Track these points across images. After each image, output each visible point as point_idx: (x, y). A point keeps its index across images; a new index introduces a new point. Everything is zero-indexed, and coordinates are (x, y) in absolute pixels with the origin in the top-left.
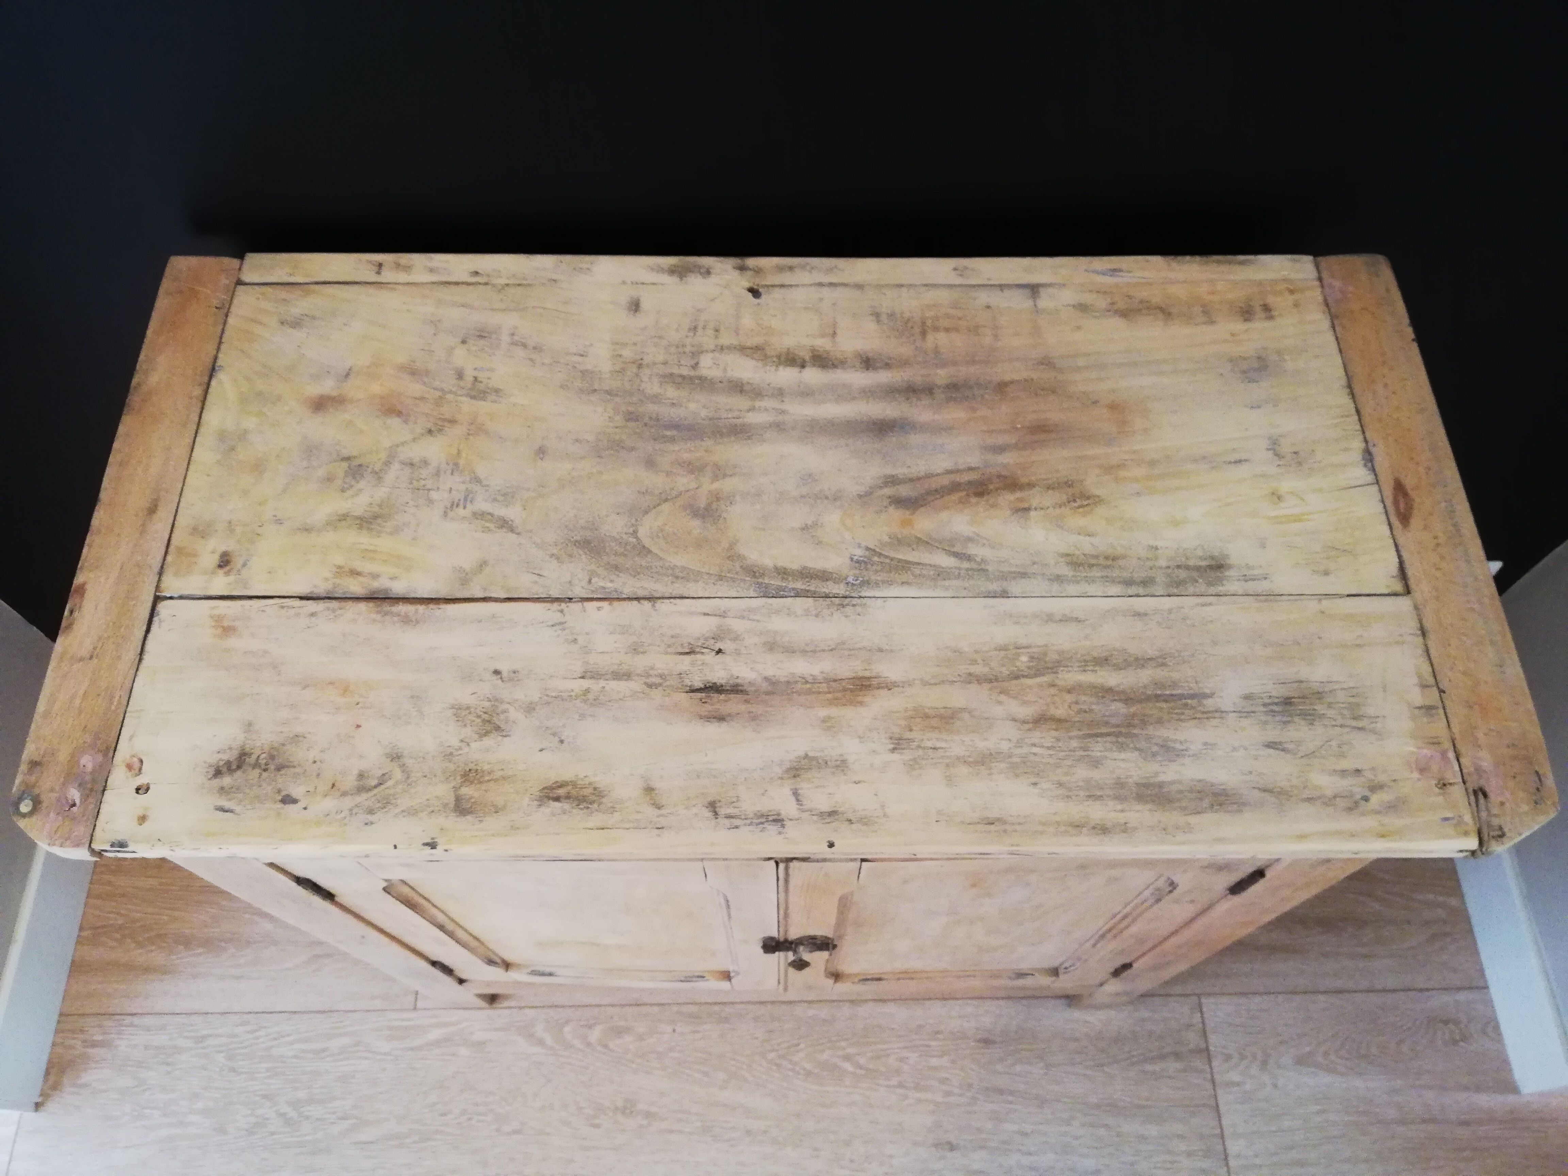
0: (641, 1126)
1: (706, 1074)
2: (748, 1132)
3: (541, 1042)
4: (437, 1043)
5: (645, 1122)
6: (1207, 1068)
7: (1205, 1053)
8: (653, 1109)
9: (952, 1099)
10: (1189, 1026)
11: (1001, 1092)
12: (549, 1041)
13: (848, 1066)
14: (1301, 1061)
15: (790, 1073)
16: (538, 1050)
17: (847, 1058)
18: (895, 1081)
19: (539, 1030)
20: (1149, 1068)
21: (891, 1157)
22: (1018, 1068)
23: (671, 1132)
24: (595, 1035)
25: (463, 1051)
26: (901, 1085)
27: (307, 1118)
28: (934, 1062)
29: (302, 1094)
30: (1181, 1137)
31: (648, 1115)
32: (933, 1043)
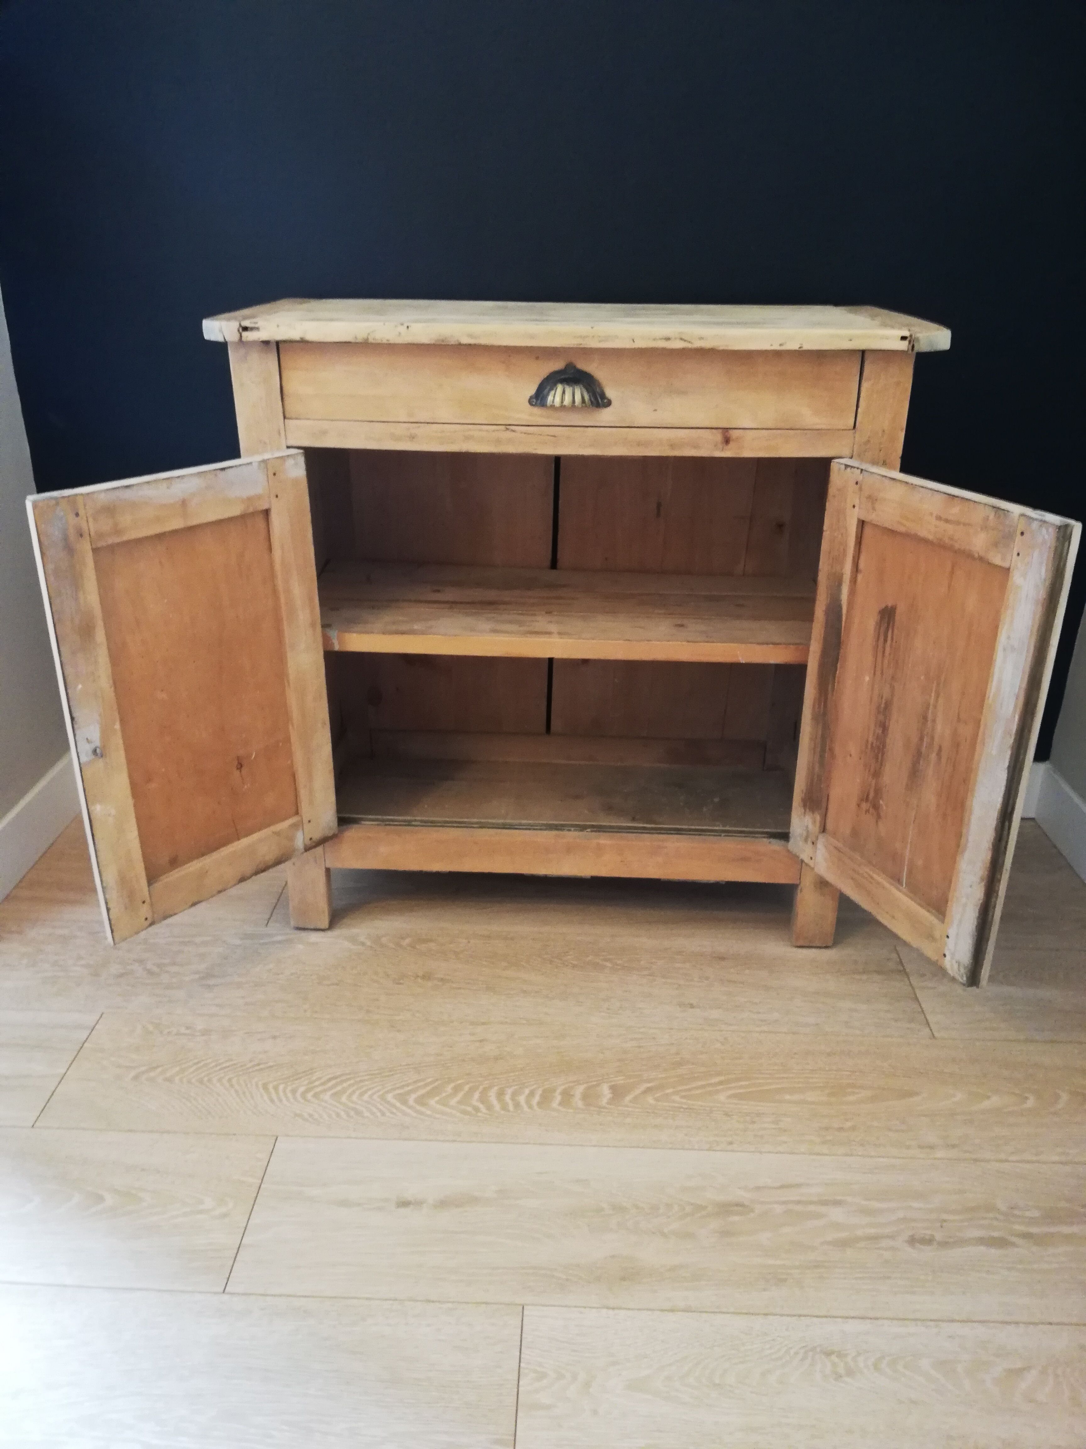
0: (436, 985)
1: (492, 963)
3: (362, 944)
5: (440, 983)
6: (905, 979)
7: (903, 972)
8: (447, 978)
9: (693, 983)
11: (734, 982)
12: (369, 944)
13: (608, 964)
15: (561, 965)
18: (646, 972)
21: (642, 1008)
22: (747, 972)
23: (460, 988)
26: (650, 975)
27: (167, 972)
29: (166, 961)
30: (887, 1011)
31: (442, 980)
32: (678, 957)
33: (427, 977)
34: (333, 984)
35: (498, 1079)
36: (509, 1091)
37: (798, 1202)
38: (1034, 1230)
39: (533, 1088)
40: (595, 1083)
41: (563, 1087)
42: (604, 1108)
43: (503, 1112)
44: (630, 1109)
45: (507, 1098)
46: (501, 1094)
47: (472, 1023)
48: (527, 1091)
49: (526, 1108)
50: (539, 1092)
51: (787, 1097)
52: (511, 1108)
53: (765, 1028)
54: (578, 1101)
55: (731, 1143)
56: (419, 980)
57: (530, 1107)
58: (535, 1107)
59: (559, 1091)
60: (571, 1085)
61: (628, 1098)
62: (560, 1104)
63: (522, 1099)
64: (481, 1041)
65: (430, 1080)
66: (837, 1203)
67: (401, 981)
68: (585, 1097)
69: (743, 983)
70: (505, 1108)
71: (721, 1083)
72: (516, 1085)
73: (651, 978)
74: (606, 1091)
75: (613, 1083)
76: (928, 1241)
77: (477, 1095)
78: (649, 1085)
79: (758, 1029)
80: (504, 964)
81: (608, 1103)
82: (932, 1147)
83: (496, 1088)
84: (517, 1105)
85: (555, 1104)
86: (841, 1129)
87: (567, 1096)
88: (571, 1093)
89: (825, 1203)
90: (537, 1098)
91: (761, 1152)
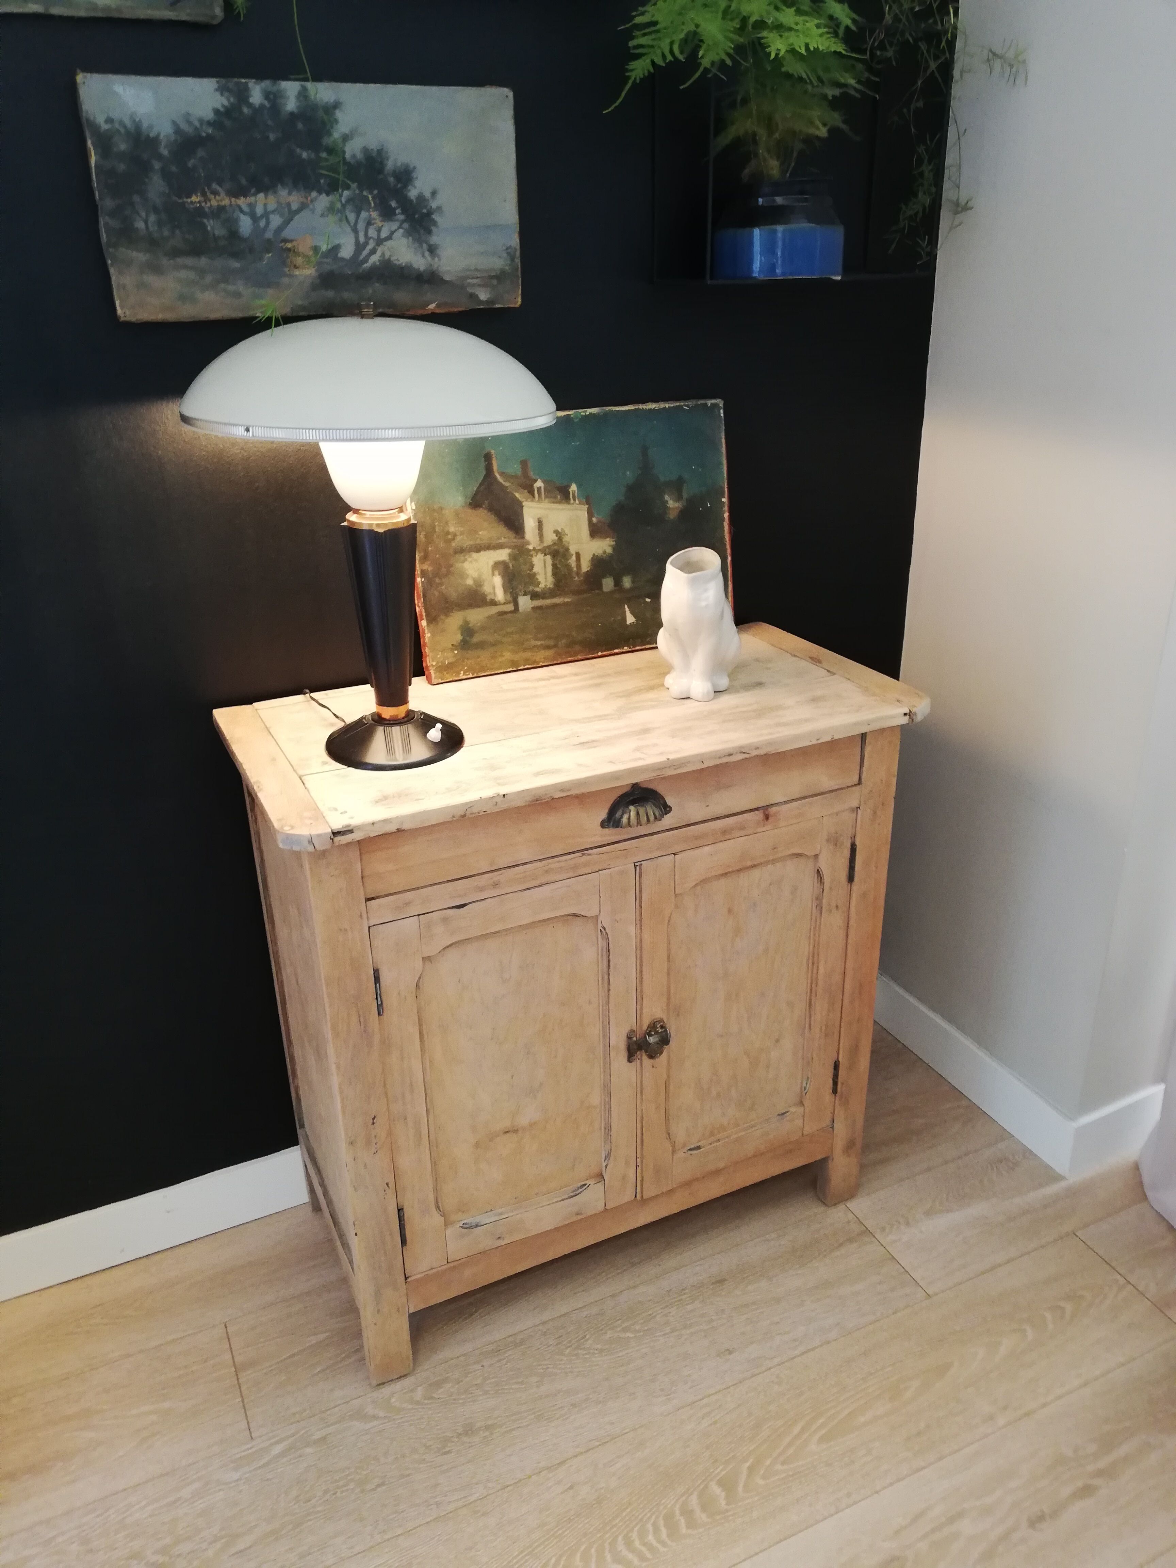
0: (485, 1437)
1: (522, 1383)
2: (574, 1405)
3: (375, 1417)
4: (283, 1454)
5: (487, 1433)
6: (874, 1239)
7: (867, 1232)
8: (490, 1422)
9: (715, 1324)
10: (849, 1222)
11: (746, 1306)
12: (382, 1414)
13: (629, 1334)
14: (929, 1213)
15: (587, 1356)
16: (376, 1423)
17: (625, 1330)
18: (668, 1329)
19: (370, 1410)
20: (837, 1253)
21: (689, 1375)
22: (750, 1288)
23: (511, 1430)
24: (420, 1392)
25: (309, 1450)
26: (673, 1331)
27: (179, 1556)
28: (689, 1307)
29: (168, 1541)
30: (880, 1283)
31: (487, 1428)
32: (683, 1297)
33: (469, 1430)
34: (378, 1486)
35: (615, 1526)
36: (634, 1535)
37: (933, 1531)
38: (1102, 1464)
39: (652, 1521)
40: (702, 1486)
41: (678, 1506)
42: (727, 1511)
43: (644, 1564)
44: (748, 1501)
45: (637, 1543)
46: (629, 1543)
47: (550, 1469)
48: (649, 1526)
49: (662, 1549)
50: (661, 1523)
51: (862, 1419)
52: (649, 1555)
53: (802, 1349)
54: (701, 1517)
55: (849, 1495)
56: (465, 1439)
57: (664, 1544)
58: (669, 1542)
59: (677, 1512)
60: (684, 1498)
61: (740, 1488)
62: (688, 1527)
63: (651, 1538)
64: (571, 1487)
65: (553, 1561)
66: (960, 1515)
67: (447, 1449)
68: (704, 1508)
69: (754, 1303)
70: (642, 1558)
71: (803, 1431)
72: (637, 1524)
73: (676, 1333)
74: (716, 1490)
75: (718, 1478)
76: (1041, 1518)
77: (609, 1557)
78: (748, 1464)
79: (797, 1352)
80: (535, 1379)
81: (727, 1504)
82: (991, 1418)
83: (620, 1538)
84: (651, 1548)
85: (684, 1530)
86: (919, 1434)
87: (687, 1513)
88: (690, 1509)
89: (952, 1520)
90: (664, 1532)
91: (877, 1492)
